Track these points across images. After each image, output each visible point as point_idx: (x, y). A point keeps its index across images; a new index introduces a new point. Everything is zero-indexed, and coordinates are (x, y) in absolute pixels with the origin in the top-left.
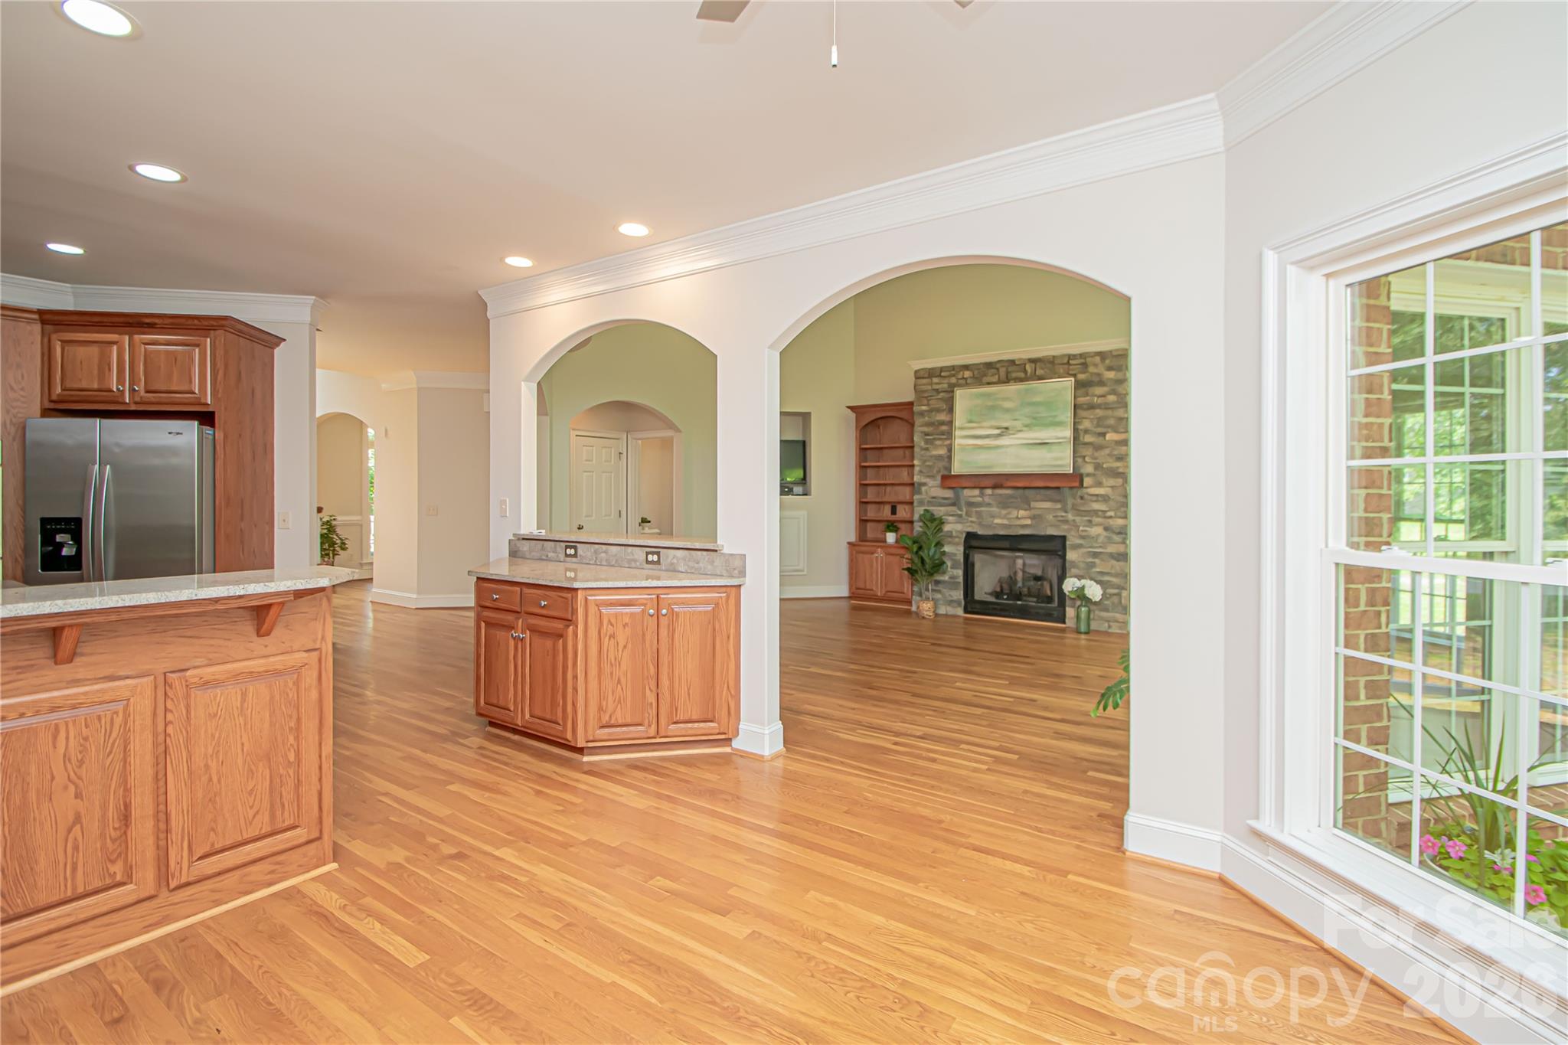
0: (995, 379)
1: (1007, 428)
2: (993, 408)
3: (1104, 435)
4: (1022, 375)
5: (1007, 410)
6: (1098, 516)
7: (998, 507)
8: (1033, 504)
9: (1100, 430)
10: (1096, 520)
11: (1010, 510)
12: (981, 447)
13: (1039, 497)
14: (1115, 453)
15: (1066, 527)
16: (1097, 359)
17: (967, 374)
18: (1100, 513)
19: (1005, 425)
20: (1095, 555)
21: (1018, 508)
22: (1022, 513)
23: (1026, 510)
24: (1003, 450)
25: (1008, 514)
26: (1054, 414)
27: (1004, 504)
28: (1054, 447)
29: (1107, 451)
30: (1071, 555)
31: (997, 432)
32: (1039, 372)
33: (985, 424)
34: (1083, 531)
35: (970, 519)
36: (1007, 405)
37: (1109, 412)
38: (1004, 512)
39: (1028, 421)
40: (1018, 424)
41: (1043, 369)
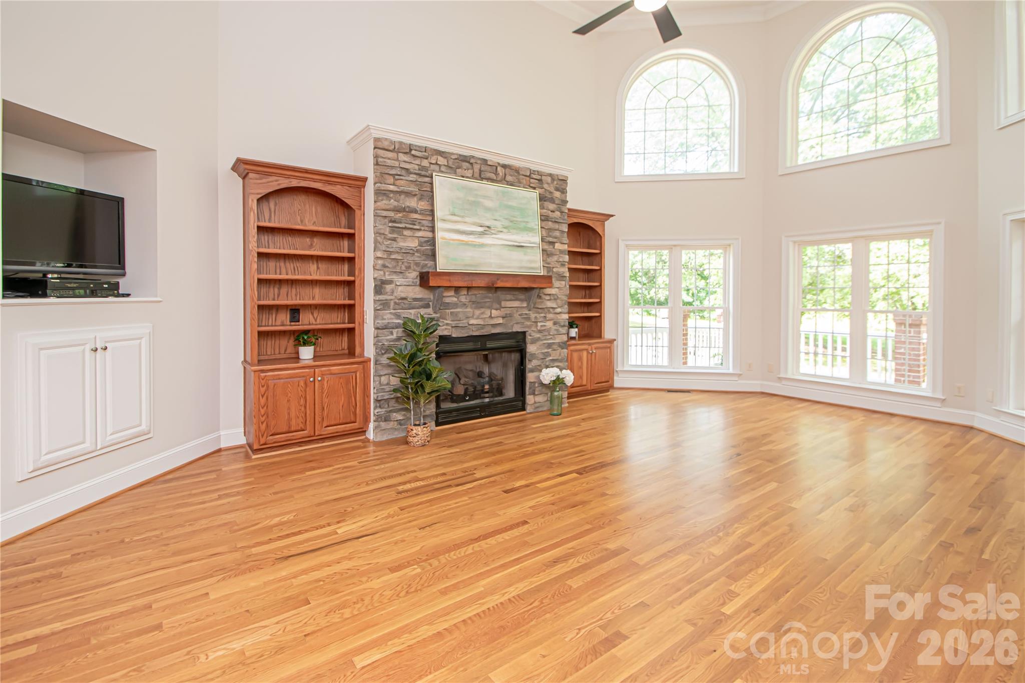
0: (469, 173)
1: (488, 227)
2: (475, 204)
3: (553, 243)
4: (493, 176)
5: (488, 209)
6: (550, 313)
7: (471, 308)
8: (503, 304)
9: (551, 239)
10: (550, 316)
11: (483, 310)
12: (467, 244)
13: (509, 297)
14: (561, 260)
15: (529, 323)
16: (549, 179)
17: (442, 161)
18: (551, 310)
19: (487, 224)
20: (549, 346)
21: (491, 308)
22: (495, 313)
23: (497, 309)
24: (486, 249)
25: (483, 313)
26: (526, 220)
27: (478, 305)
28: (529, 250)
29: (555, 258)
30: (531, 349)
31: (481, 229)
32: (509, 178)
33: (467, 219)
34: (541, 326)
35: (446, 322)
36: (488, 203)
37: (556, 226)
38: (477, 312)
39: (507, 223)
40: (498, 224)
41: (511, 176)
